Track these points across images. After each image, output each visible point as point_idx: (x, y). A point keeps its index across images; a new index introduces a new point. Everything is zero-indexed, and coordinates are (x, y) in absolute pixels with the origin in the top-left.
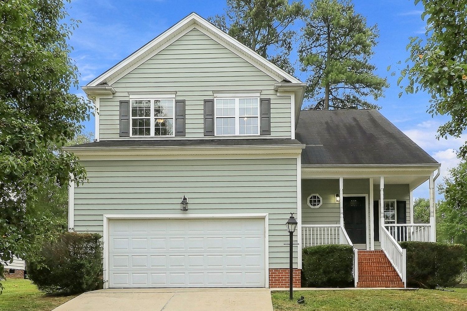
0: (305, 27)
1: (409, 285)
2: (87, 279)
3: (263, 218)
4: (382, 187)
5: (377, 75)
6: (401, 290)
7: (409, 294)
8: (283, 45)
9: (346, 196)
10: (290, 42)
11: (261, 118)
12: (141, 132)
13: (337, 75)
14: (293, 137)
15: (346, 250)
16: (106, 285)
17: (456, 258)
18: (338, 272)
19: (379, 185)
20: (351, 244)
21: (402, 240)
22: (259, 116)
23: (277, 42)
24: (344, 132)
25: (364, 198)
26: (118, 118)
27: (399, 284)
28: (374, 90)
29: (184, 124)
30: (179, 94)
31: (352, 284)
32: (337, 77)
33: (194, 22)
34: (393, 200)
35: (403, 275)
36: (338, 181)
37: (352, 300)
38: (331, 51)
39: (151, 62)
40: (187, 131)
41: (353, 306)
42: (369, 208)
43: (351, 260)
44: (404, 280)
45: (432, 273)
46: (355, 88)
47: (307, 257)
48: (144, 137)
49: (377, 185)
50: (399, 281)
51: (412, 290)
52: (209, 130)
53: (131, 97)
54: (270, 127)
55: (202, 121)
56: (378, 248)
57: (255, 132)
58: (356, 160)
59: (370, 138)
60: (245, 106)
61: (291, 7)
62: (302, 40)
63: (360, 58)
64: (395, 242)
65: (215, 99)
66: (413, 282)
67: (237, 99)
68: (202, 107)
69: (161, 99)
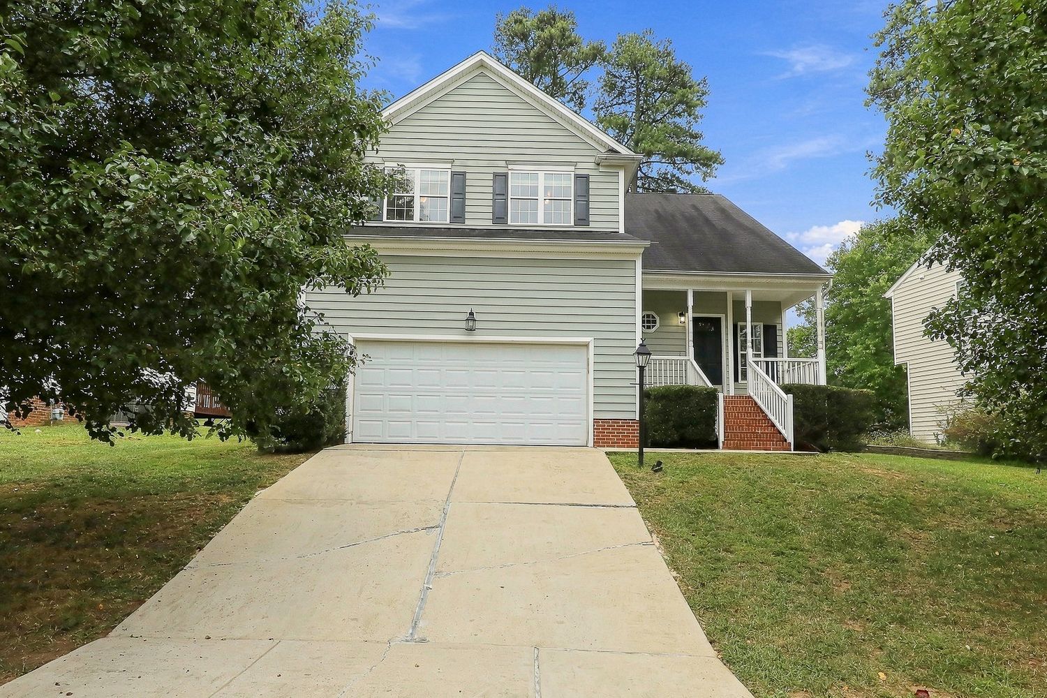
0: (604, 75)
1: (798, 447)
2: (328, 429)
3: (586, 345)
4: (749, 304)
6: (787, 454)
7: (797, 460)
8: (571, 100)
9: (696, 315)
10: (582, 96)
11: (576, 201)
12: (400, 215)
13: (652, 144)
14: (622, 231)
15: (707, 394)
16: (349, 438)
17: (861, 410)
18: (696, 426)
19: (744, 302)
20: (710, 385)
22: (572, 198)
23: (564, 96)
24: (684, 225)
25: (719, 319)
27: (783, 445)
28: (701, 167)
29: (464, 205)
30: (457, 163)
31: (715, 445)
33: (482, 65)
34: (757, 324)
35: (788, 434)
36: (685, 293)
38: (641, 112)
39: (417, 116)
40: (467, 216)
42: (727, 327)
43: (713, 409)
44: (791, 440)
46: (674, 163)
47: (650, 404)
48: (405, 223)
49: (742, 301)
50: (783, 442)
51: (800, 454)
52: (500, 216)
53: (387, 164)
54: (588, 215)
55: (491, 203)
56: (741, 393)
57: (567, 221)
58: (710, 266)
59: (724, 236)
60: (554, 183)
61: (585, 49)
62: (600, 95)
63: (682, 122)
65: (510, 172)
66: (803, 443)
67: (541, 175)
68: (491, 183)
69: (430, 170)
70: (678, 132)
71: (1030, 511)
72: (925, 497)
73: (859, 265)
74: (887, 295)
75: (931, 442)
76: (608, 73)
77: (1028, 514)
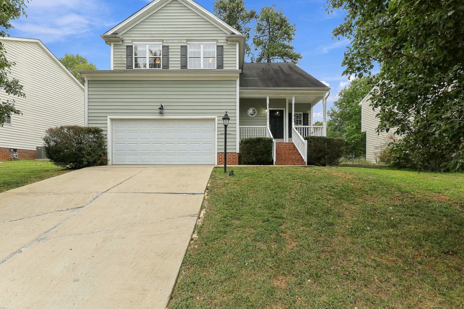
1: (309, 163)
3: (214, 119)
4: (293, 102)
5: (295, 51)
6: (303, 166)
7: (308, 169)
9: (271, 109)
11: (217, 58)
15: (269, 140)
17: (339, 147)
18: (263, 155)
20: (272, 137)
21: (305, 135)
22: (216, 56)
24: (272, 72)
25: (283, 111)
26: (125, 56)
27: (302, 163)
29: (168, 61)
30: (165, 41)
32: (273, 51)
34: (301, 113)
35: (305, 158)
36: (266, 99)
37: (268, 173)
40: (170, 65)
41: (268, 177)
42: (286, 114)
43: (271, 147)
44: (306, 160)
45: (323, 157)
46: (283, 59)
48: (142, 69)
50: (302, 161)
51: (310, 167)
52: (184, 65)
53: (134, 43)
54: (223, 64)
55: (180, 59)
56: (290, 141)
57: (214, 67)
58: (277, 86)
60: (207, 50)
62: (255, 33)
63: (286, 43)
64: (301, 137)
65: (188, 45)
66: (311, 162)
67: (202, 46)
68: (180, 50)
69: (153, 45)
70: (284, 47)
71: (412, 193)
72: (359, 187)
73: (351, 95)
74: (360, 104)
75: (374, 162)
76: (258, 24)
77: (411, 195)
